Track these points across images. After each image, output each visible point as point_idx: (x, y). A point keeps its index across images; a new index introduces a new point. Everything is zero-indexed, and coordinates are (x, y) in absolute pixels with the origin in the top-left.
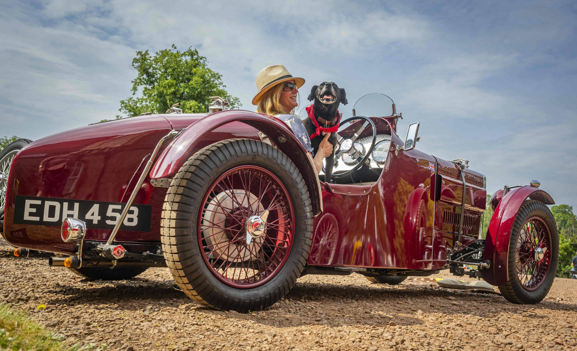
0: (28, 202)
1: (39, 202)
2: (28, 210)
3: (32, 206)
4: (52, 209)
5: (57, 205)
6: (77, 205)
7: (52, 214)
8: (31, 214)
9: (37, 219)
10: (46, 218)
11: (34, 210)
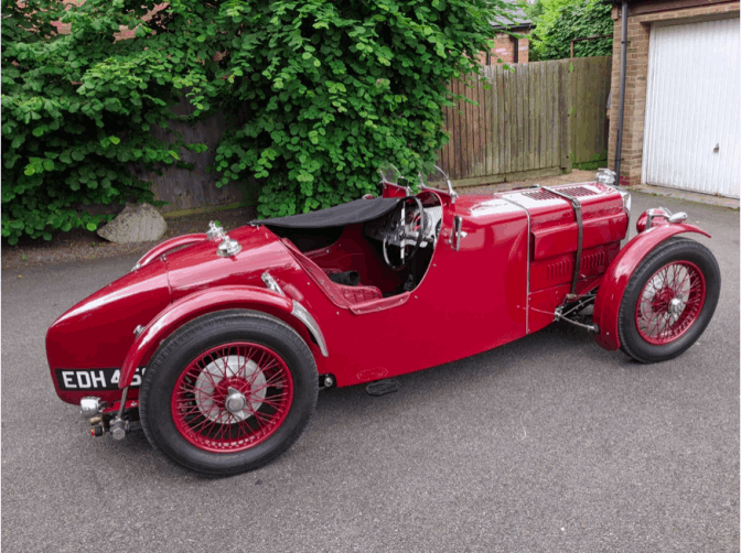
0: (65, 374)
1: (72, 373)
2: (66, 380)
3: (68, 376)
4: (83, 377)
5: (86, 374)
6: (101, 373)
7: (84, 382)
8: (69, 383)
9: (75, 386)
10: (81, 385)
11: (70, 380)
